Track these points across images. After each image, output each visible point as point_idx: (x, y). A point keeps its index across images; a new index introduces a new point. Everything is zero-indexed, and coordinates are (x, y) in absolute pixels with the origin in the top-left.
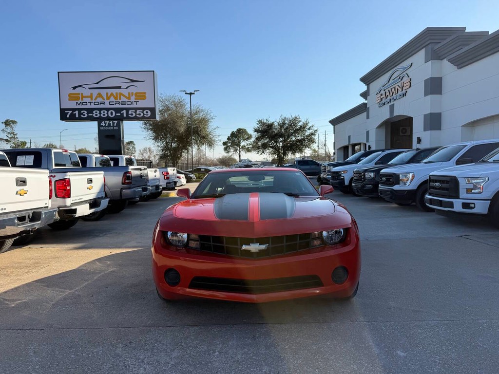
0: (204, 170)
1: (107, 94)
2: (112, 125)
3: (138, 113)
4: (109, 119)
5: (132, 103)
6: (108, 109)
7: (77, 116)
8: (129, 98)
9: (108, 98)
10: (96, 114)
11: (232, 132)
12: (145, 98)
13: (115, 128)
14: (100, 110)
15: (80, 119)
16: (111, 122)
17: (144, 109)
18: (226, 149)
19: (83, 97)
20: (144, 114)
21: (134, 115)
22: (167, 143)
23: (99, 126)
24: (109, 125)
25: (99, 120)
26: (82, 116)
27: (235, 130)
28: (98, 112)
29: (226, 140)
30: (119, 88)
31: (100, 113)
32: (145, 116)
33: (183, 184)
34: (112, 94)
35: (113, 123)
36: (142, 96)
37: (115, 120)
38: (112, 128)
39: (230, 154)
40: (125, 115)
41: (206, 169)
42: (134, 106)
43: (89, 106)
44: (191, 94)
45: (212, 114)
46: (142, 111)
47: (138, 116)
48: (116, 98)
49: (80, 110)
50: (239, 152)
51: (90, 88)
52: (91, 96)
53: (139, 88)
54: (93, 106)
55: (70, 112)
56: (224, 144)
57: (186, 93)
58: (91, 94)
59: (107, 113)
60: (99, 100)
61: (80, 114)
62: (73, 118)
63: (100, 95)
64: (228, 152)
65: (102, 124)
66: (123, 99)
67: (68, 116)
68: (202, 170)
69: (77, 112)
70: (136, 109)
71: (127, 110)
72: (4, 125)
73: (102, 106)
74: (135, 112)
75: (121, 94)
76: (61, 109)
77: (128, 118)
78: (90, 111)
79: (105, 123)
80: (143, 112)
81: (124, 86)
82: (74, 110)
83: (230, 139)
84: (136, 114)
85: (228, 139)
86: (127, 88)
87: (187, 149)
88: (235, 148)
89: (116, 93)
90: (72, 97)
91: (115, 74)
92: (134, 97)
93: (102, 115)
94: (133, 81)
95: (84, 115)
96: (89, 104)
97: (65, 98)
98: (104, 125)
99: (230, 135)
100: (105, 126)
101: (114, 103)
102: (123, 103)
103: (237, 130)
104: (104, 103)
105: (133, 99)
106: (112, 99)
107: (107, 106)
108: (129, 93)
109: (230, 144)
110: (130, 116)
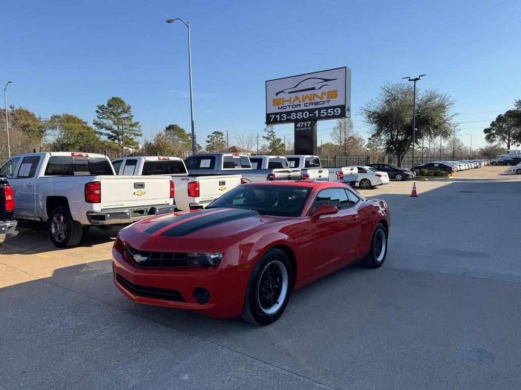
0: (437, 165)
1: (303, 96)
2: (306, 126)
3: (329, 112)
4: (303, 120)
5: (324, 103)
6: (303, 111)
7: (278, 120)
8: (321, 98)
9: (304, 100)
10: (293, 116)
11: (499, 116)
12: (336, 96)
13: (308, 128)
14: (296, 112)
15: (281, 122)
16: (305, 123)
17: (334, 107)
18: (488, 138)
19: (284, 101)
20: (334, 113)
21: (325, 113)
22: (392, 136)
23: (296, 127)
24: (304, 125)
25: (296, 121)
26: (282, 119)
27: (503, 113)
28: (295, 114)
29: (488, 126)
30: (314, 89)
31: (297, 115)
32: (335, 114)
33: (383, 182)
34: (307, 96)
35: (307, 124)
36: (333, 94)
37: (309, 121)
38: (306, 128)
39: (494, 144)
40: (317, 116)
41: (440, 165)
42: (326, 105)
43: (288, 110)
44: (416, 80)
45: (451, 99)
46: (332, 109)
47: (329, 115)
48: (310, 99)
49: (280, 114)
50: (507, 141)
51: (289, 93)
52: (290, 101)
53: (332, 86)
54: (291, 109)
55: (274, 116)
56: (486, 131)
57: (410, 80)
58: (290, 98)
59: (302, 115)
60: (297, 103)
61: (281, 117)
62: (275, 122)
63: (297, 98)
64: (492, 141)
65: (298, 126)
66: (317, 100)
67: (272, 120)
68: (435, 165)
69: (278, 116)
70: (327, 108)
71: (320, 109)
72: (266, 125)
73: (298, 108)
74: (327, 112)
75: (315, 95)
76: (267, 114)
77: (321, 118)
78: (289, 113)
79: (301, 125)
80: (333, 111)
81: (317, 86)
82: (276, 114)
83: (496, 125)
84: (327, 113)
85: (493, 124)
86: (320, 88)
87: (416, 142)
88: (503, 136)
89: (311, 94)
90: (275, 102)
91: (309, 76)
92: (326, 96)
93: (298, 117)
94: (326, 80)
95: (284, 118)
96: (288, 107)
97: (271, 103)
98: (299, 126)
99: (495, 120)
100: (301, 127)
101: (308, 105)
102: (316, 104)
103: (507, 112)
104: (300, 105)
105: (325, 99)
106: (307, 101)
107: (303, 108)
108: (322, 93)
109: (494, 132)
110: (321, 115)
